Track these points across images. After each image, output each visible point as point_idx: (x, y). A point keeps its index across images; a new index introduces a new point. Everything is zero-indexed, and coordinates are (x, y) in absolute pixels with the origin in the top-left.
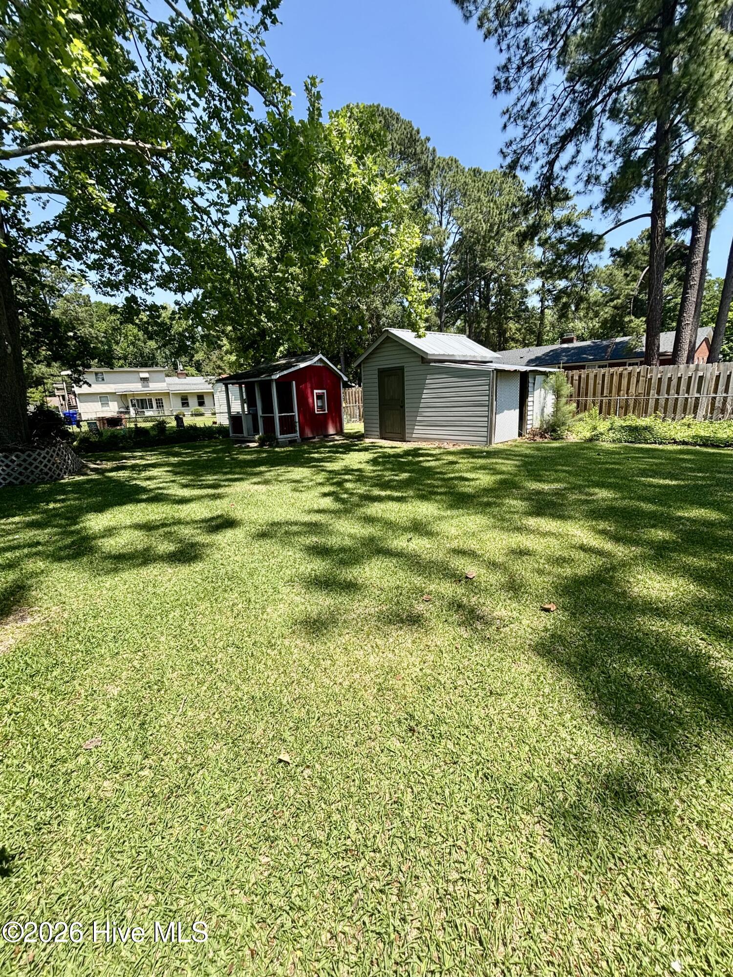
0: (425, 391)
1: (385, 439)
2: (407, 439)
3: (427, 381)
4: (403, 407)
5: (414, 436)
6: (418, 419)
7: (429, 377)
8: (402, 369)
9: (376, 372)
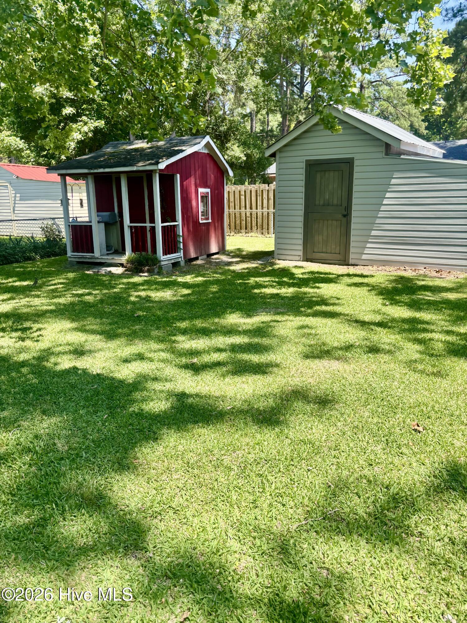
0: (388, 195)
1: (312, 261)
2: (351, 262)
3: (393, 181)
4: (347, 215)
5: (364, 257)
6: (374, 233)
7: (396, 175)
8: (350, 163)
9: (303, 165)
